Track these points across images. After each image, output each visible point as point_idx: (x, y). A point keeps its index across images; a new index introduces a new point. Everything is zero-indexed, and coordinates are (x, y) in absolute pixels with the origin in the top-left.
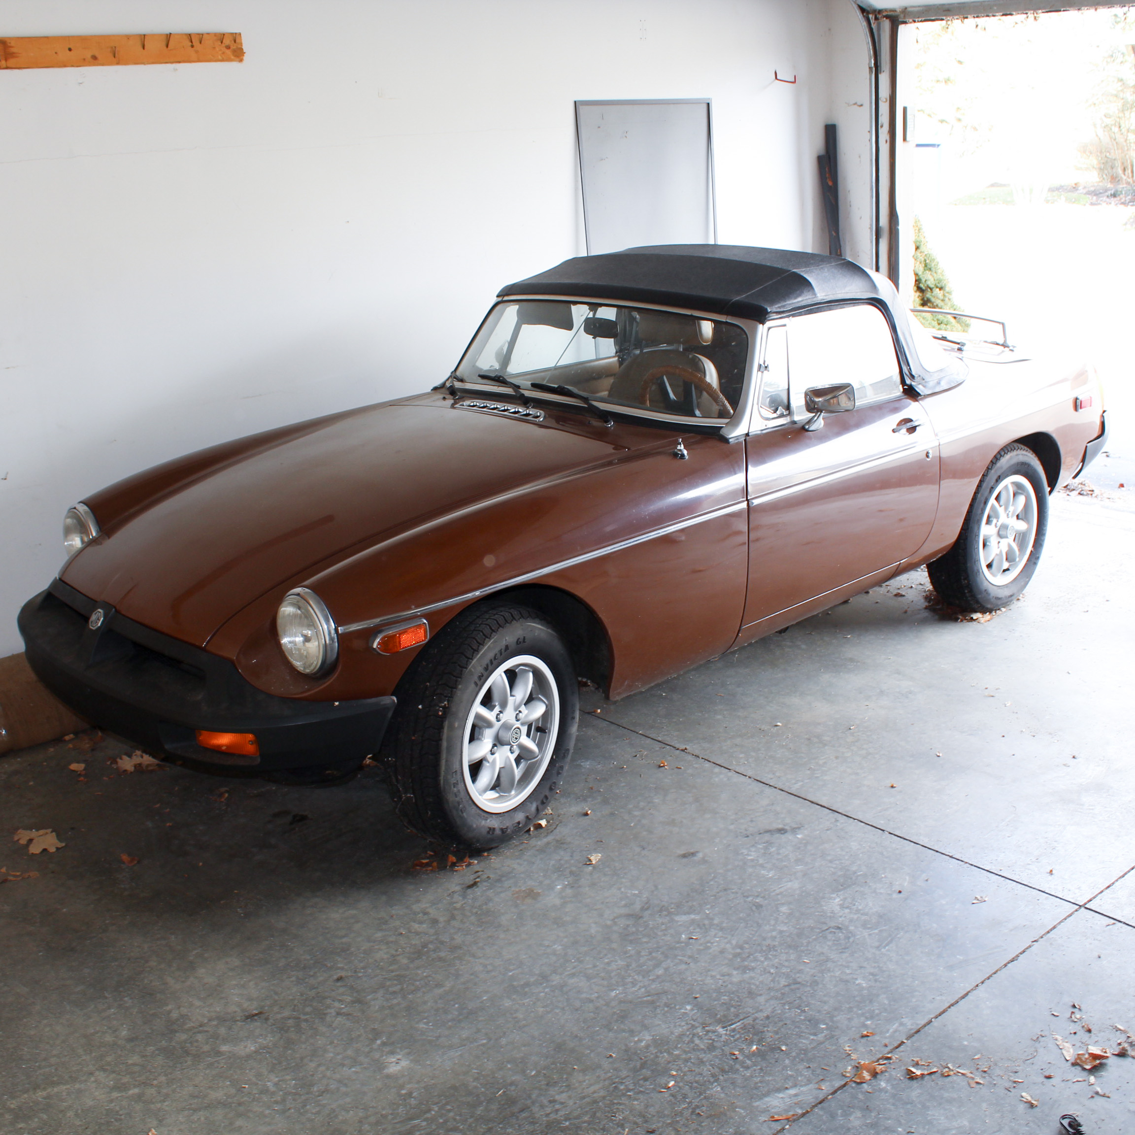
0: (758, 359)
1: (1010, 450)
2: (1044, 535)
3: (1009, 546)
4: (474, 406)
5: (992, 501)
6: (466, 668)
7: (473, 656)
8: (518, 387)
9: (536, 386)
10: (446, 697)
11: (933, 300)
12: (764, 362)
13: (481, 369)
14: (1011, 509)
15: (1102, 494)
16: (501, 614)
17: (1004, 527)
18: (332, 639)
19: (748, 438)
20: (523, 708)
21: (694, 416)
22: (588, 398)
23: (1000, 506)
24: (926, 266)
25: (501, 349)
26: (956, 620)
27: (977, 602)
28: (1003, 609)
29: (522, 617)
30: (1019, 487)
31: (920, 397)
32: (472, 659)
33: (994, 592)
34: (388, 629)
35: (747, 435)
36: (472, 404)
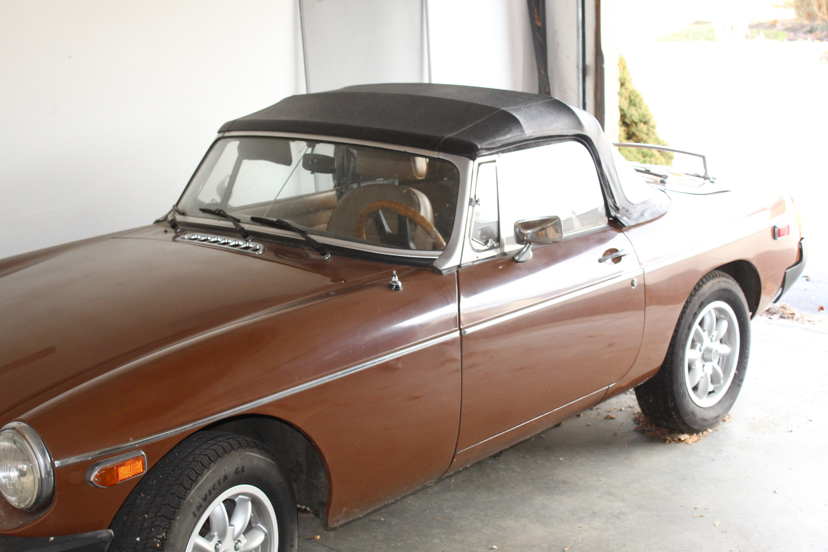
0: (469, 193)
1: (711, 277)
2: (747, 358)
3: (714, 369)
4: (195, 239)
5: (696, 326)
6: (185, 499)
7: (191, 486)
8: (239, 221)
9: (255, 220)
10: (164, 528)
11: (638, 133)
12: (475, 196)
13: (203, 203)
14: (715, 333)
15: (802, 317)
16: (220, 444)
17: (709, 350)
18: (48, 473)
19: (460, 269)
20: (242, 537)
21: (408, 248)
22: (306, 232)
23: (704, 331)
24: (631, 101)
25: (223, 182)
26: (664, 441)
27: (684, 423)
28: (710, 430)
29: (241, 446)
30: (720, 311)
31: (624, 229)
32: (190, 490)
33: (700, 414)
34: (106, 461)
35: (459, 266)
36: (193, 237)
